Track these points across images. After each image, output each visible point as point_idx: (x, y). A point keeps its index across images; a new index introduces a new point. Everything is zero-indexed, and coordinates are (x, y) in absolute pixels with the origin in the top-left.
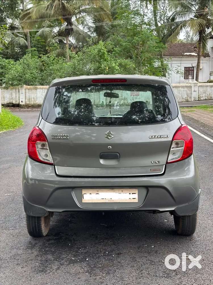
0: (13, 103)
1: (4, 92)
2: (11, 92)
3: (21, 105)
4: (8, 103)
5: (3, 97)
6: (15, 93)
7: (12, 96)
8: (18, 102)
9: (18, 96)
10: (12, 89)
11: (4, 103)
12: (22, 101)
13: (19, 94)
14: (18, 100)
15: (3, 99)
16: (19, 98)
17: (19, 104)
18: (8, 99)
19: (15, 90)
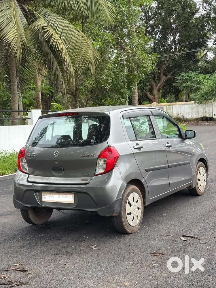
0: (206, 117)
1: (198, 106)
2: (205, 106)
3: (214, 118)
4: (202, 117)
5: (197, 111)
6: (208, 107)
7: (205, 110)
8: (211, 115)
9: (211, 110)
10: (205, 103)
11: (198, 117)
12: (215, 115)
13: (212, 108)
14: (211, 113)
15: (197, 113)
16: (212, 111)
17: (212, 117)
18: (202, 113)
19: (208, 104)
